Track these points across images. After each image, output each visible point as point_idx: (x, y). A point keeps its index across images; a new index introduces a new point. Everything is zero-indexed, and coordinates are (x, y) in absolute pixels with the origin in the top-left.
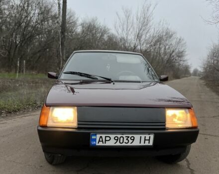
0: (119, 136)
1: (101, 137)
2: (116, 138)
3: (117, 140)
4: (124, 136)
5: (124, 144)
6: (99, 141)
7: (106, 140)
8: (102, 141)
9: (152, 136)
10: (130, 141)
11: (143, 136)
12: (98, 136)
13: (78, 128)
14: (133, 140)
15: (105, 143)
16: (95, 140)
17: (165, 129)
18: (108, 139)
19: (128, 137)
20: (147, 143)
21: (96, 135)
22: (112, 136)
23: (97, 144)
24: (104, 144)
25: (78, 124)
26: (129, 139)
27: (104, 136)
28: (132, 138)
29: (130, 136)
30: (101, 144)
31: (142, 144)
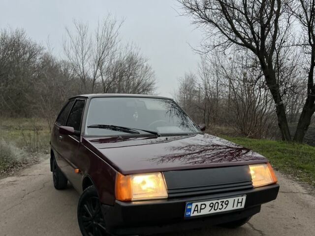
0: (214, 202)
1: (197, 206)
2: (211, 205)
3: (212, 207)
4: (219, 201)
5: (218, 211)
6: (195, 211)
7: (201, 209)
8: (197, 210)
9: (244, 198)
10: (225, 206)
11: (236, 199)
12: (194, 205)
13: (169, 198)
14: (227, 204)
15: (200, 212)
16: (190, 210)
17: (252, 188)
18: (203, 207)
19: (223, 202)
20: (239, 207)
21: (191, 204)
22: (208, 203)
23: (192, 215)
24: (199, 214)
25: (169, 194)
26: (224, 204)
27: (199, 204)
28: (227, 203)
29: (225, 200)
30: (196, 214)
31: (235, 208)
